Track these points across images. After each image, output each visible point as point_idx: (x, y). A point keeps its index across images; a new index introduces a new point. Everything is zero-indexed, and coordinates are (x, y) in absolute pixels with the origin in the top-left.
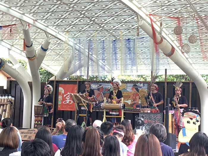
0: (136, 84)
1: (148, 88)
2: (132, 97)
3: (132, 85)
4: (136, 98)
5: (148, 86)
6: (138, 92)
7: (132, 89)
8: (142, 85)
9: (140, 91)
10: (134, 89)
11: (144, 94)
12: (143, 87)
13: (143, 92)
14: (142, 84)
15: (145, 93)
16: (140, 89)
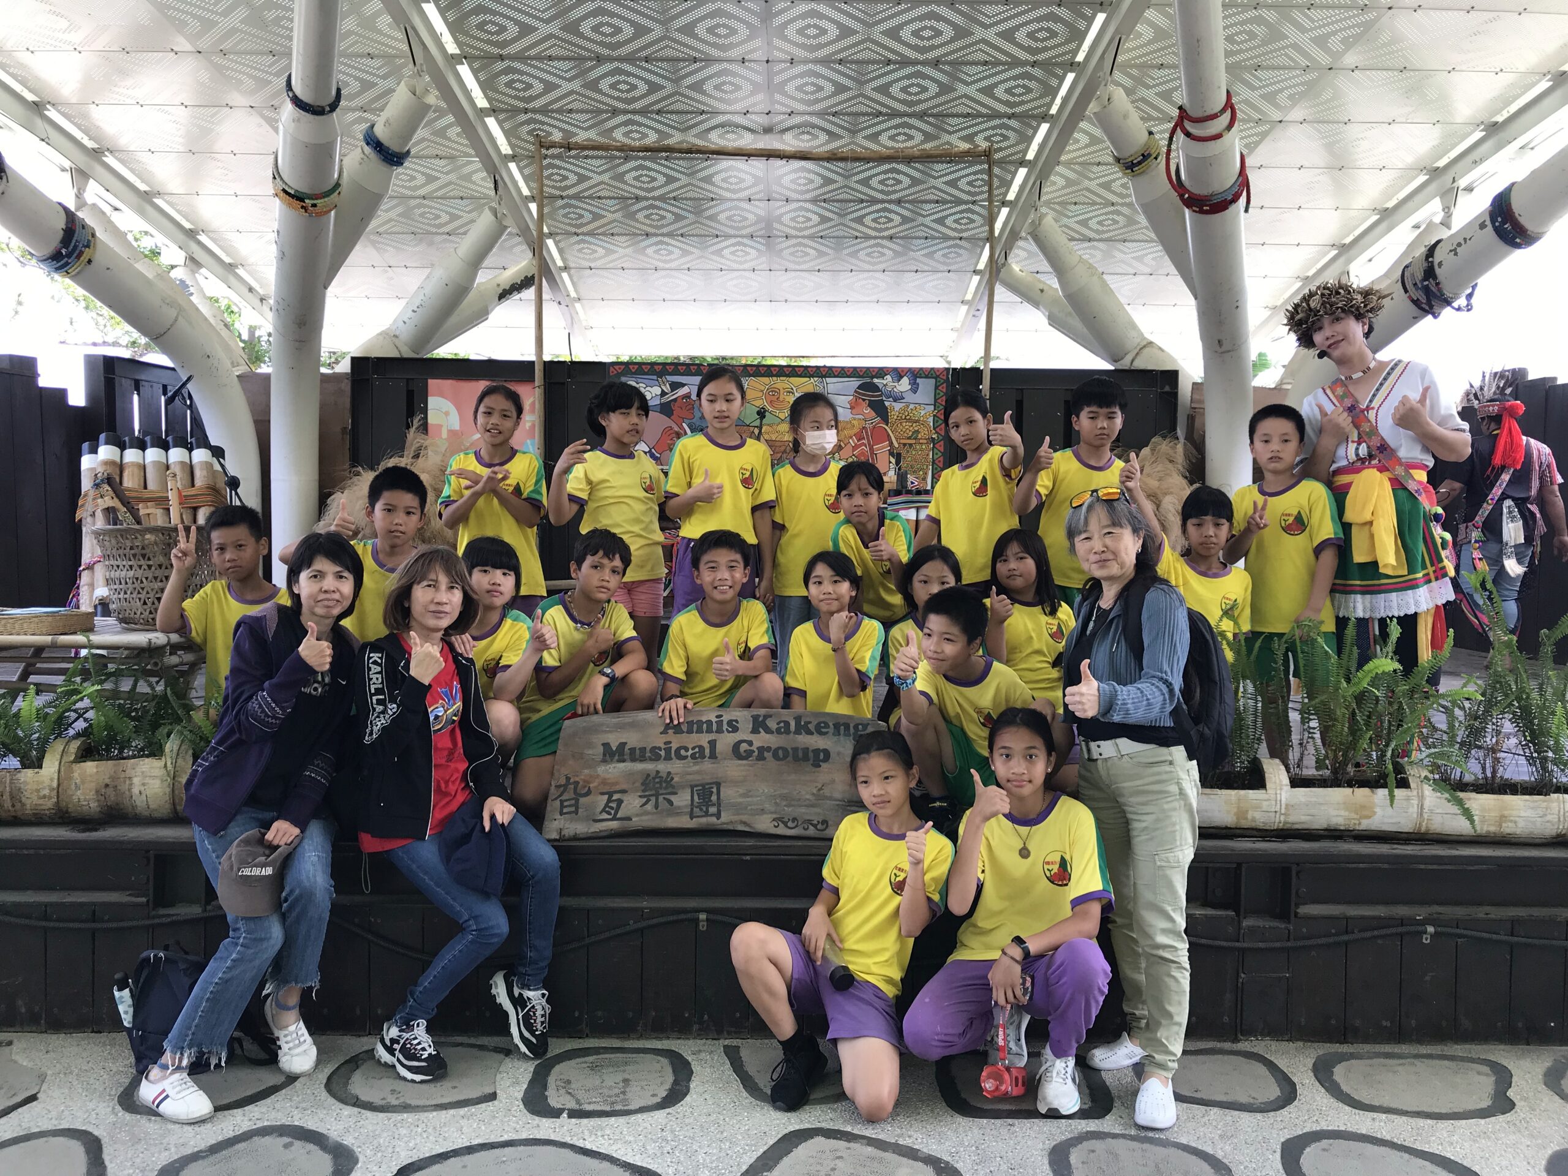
0: (876, 380)
1: (936, 400)
2: (854, 448)
3: (855, 383)
4: (871, 449)
5: (936, 388)
6: (886, 420)
7: (852, 408)
8: (904, 385)
9: (893, 415)
10: (865, 404)
11: (917, 432)
12: (910, 398)
13: (910, 420)
14: (905, 381)
15: (924, 424)
16: (898, 406)
